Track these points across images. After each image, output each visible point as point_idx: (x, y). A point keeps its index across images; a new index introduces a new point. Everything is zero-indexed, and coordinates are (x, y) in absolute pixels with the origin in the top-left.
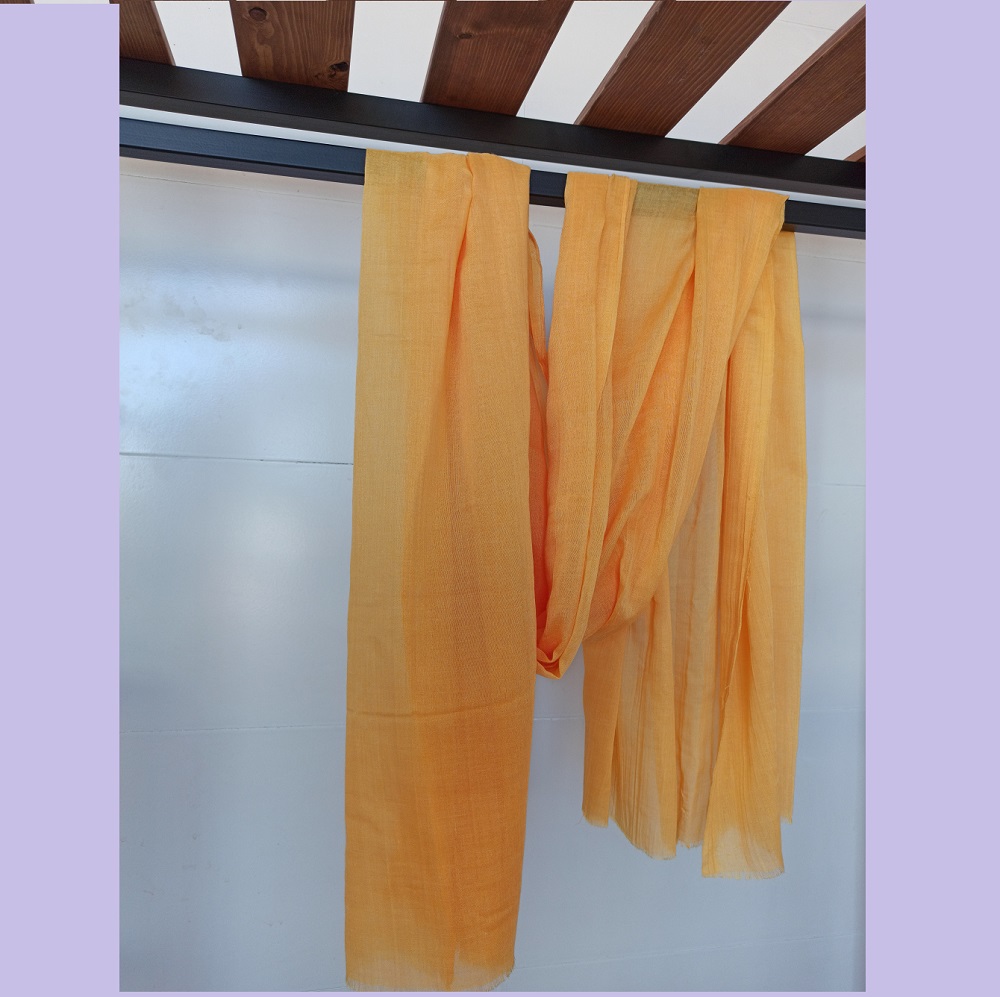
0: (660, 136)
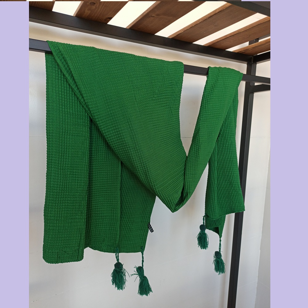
0: (192, 43)
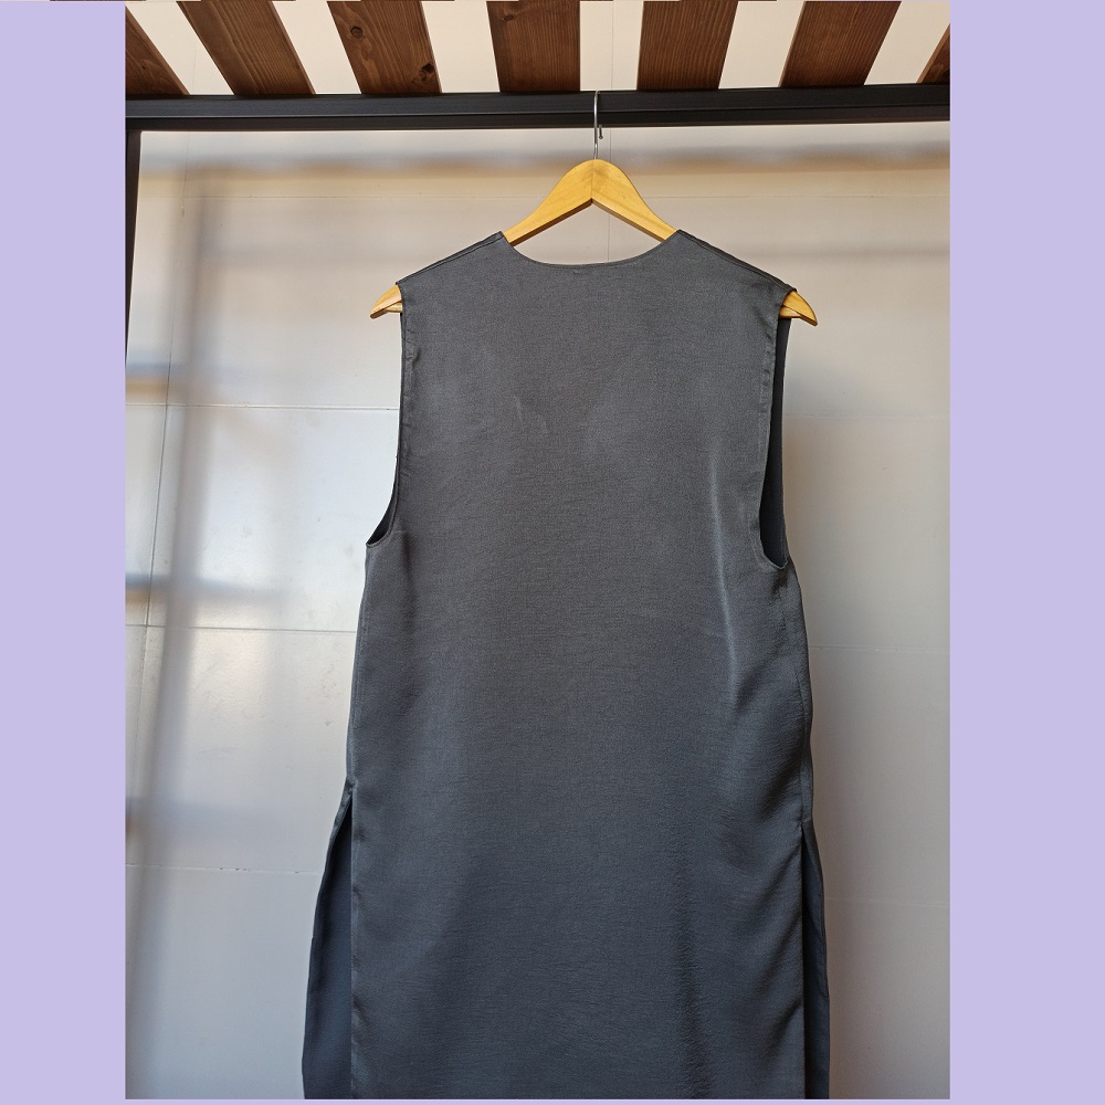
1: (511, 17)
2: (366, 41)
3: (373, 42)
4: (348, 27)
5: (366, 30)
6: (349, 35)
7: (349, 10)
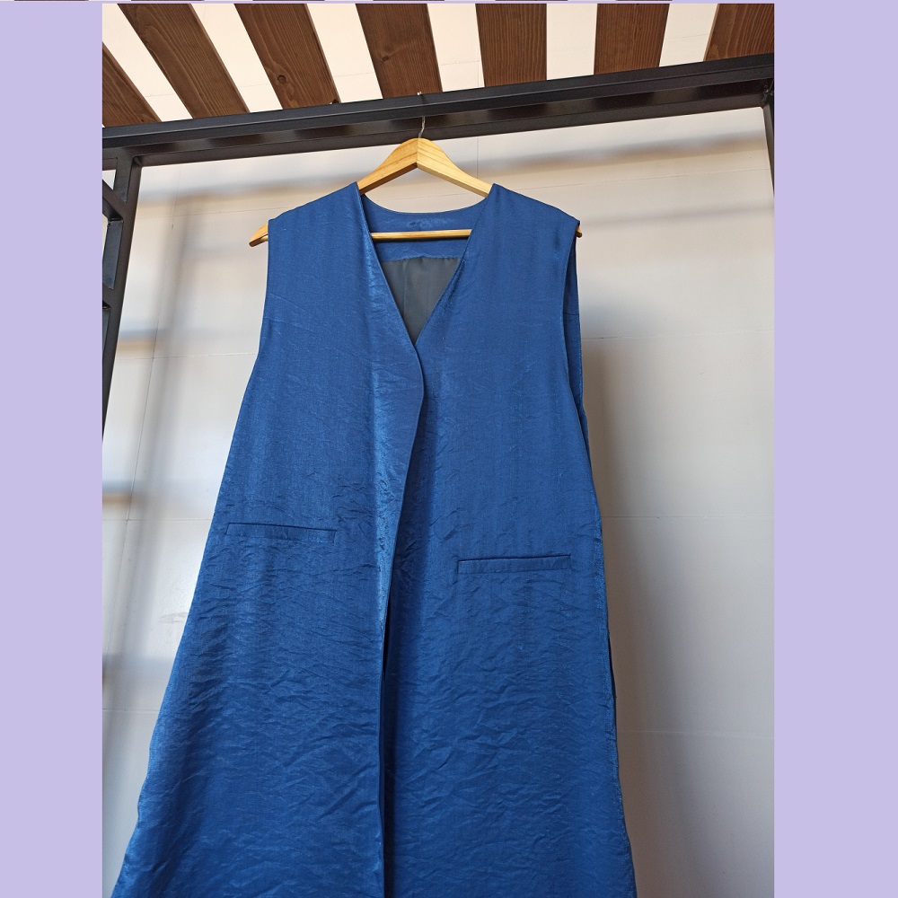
1: (386, 58)
2: (289, 86)
3: (294, 87)
4: (275, 77)
5: (288, 77)
6: (277, 82)
7: (274, 63)
